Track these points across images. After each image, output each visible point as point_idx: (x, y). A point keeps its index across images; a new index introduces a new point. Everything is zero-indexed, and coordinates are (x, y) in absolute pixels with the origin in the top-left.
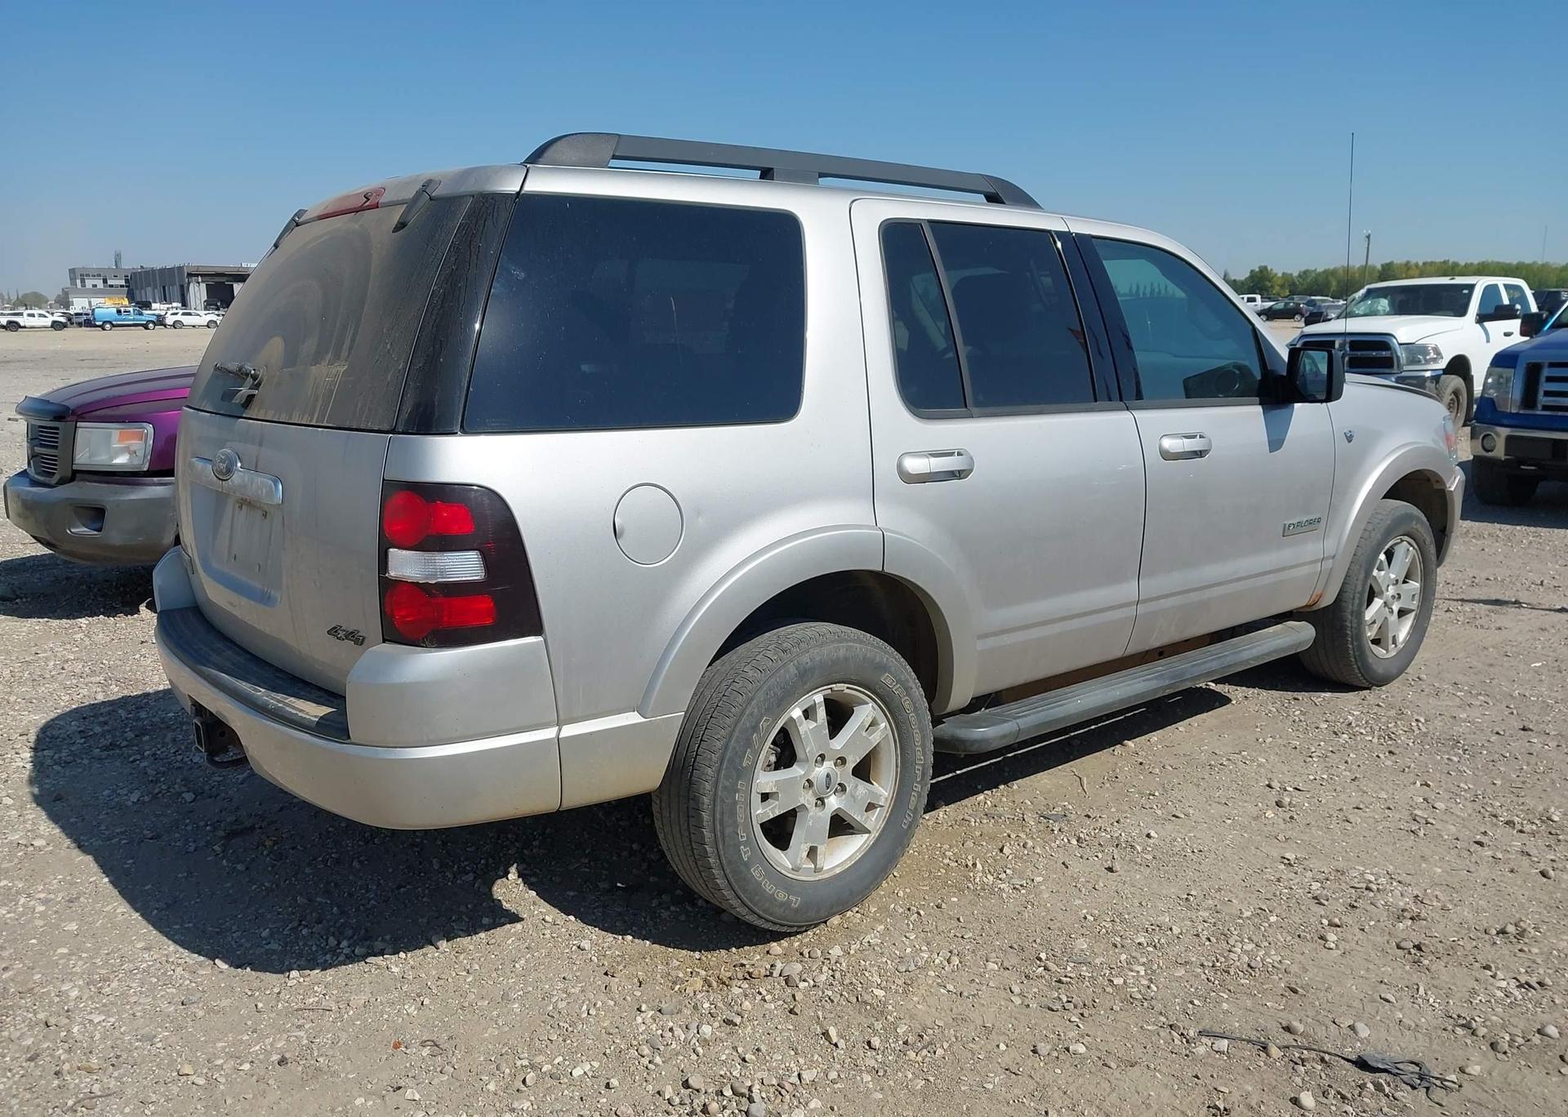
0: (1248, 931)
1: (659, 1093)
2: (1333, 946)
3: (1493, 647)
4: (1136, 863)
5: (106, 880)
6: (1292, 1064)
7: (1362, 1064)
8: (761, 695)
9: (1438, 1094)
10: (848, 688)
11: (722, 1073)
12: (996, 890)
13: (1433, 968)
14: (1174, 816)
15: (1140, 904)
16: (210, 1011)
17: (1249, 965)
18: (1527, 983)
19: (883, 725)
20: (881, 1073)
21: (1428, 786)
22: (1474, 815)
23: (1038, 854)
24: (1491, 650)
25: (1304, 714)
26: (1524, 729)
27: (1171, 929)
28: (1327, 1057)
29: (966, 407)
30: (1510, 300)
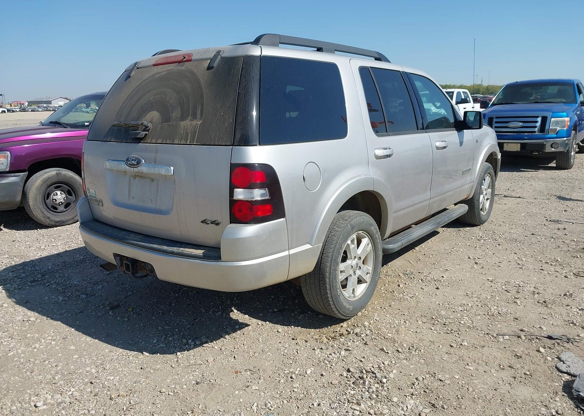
0: (492, 303)
1: (341, 375)
2: (520, 304)
3: (507, 210)
4: (444, 286)
5: (73, 329)
6: (530, 340)
7: (550, 338)
8: (341, 236)
9: (575, 343)
10: (362, 233)
11: (357, 366)
12: (405, 299)
13: (552, 307)
14: (446, 270)
15: (454, 298)
16: (154, 370)
17: (498, 313)
18: (582, 309)
19: (370, 245)
20: (408, 359)
21: (516, 254)
22: (535, 261)
23: (411, 286)
24: (507, 211)
25: (465, 235)
26: (532, 234)
27: (468, 305)
28: (538, 337)
29: (387, 132)
30: (464, 96)
